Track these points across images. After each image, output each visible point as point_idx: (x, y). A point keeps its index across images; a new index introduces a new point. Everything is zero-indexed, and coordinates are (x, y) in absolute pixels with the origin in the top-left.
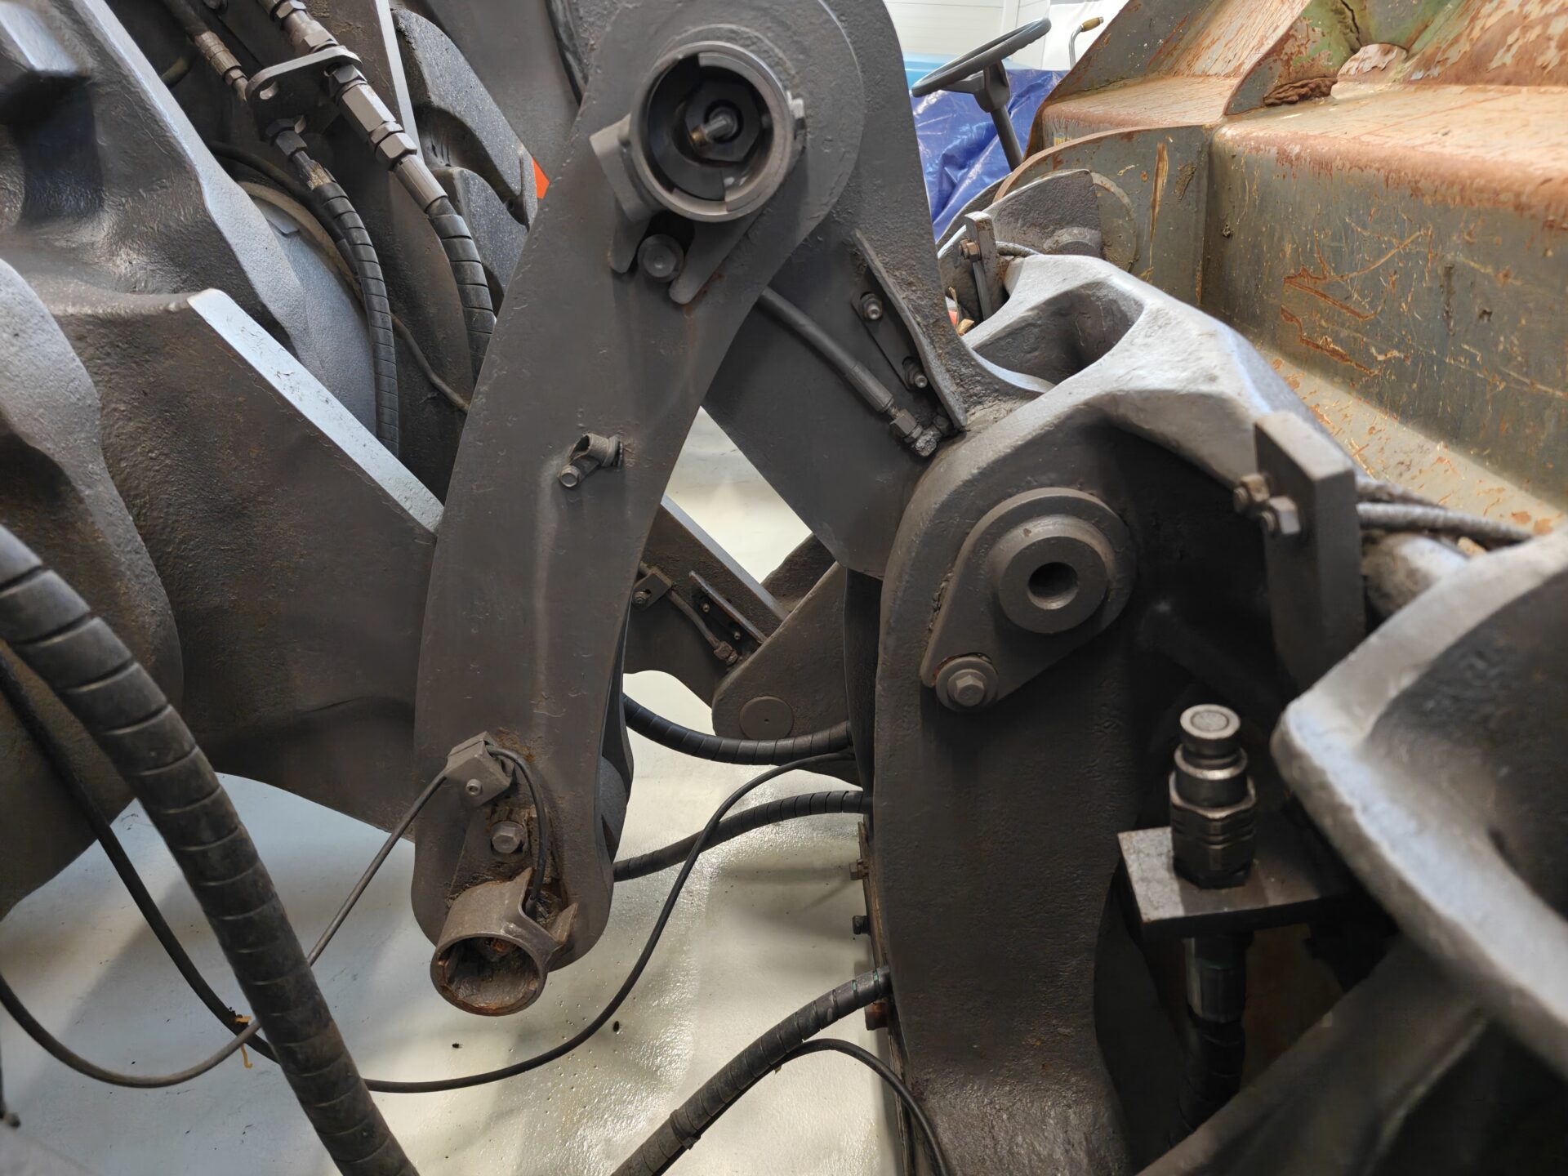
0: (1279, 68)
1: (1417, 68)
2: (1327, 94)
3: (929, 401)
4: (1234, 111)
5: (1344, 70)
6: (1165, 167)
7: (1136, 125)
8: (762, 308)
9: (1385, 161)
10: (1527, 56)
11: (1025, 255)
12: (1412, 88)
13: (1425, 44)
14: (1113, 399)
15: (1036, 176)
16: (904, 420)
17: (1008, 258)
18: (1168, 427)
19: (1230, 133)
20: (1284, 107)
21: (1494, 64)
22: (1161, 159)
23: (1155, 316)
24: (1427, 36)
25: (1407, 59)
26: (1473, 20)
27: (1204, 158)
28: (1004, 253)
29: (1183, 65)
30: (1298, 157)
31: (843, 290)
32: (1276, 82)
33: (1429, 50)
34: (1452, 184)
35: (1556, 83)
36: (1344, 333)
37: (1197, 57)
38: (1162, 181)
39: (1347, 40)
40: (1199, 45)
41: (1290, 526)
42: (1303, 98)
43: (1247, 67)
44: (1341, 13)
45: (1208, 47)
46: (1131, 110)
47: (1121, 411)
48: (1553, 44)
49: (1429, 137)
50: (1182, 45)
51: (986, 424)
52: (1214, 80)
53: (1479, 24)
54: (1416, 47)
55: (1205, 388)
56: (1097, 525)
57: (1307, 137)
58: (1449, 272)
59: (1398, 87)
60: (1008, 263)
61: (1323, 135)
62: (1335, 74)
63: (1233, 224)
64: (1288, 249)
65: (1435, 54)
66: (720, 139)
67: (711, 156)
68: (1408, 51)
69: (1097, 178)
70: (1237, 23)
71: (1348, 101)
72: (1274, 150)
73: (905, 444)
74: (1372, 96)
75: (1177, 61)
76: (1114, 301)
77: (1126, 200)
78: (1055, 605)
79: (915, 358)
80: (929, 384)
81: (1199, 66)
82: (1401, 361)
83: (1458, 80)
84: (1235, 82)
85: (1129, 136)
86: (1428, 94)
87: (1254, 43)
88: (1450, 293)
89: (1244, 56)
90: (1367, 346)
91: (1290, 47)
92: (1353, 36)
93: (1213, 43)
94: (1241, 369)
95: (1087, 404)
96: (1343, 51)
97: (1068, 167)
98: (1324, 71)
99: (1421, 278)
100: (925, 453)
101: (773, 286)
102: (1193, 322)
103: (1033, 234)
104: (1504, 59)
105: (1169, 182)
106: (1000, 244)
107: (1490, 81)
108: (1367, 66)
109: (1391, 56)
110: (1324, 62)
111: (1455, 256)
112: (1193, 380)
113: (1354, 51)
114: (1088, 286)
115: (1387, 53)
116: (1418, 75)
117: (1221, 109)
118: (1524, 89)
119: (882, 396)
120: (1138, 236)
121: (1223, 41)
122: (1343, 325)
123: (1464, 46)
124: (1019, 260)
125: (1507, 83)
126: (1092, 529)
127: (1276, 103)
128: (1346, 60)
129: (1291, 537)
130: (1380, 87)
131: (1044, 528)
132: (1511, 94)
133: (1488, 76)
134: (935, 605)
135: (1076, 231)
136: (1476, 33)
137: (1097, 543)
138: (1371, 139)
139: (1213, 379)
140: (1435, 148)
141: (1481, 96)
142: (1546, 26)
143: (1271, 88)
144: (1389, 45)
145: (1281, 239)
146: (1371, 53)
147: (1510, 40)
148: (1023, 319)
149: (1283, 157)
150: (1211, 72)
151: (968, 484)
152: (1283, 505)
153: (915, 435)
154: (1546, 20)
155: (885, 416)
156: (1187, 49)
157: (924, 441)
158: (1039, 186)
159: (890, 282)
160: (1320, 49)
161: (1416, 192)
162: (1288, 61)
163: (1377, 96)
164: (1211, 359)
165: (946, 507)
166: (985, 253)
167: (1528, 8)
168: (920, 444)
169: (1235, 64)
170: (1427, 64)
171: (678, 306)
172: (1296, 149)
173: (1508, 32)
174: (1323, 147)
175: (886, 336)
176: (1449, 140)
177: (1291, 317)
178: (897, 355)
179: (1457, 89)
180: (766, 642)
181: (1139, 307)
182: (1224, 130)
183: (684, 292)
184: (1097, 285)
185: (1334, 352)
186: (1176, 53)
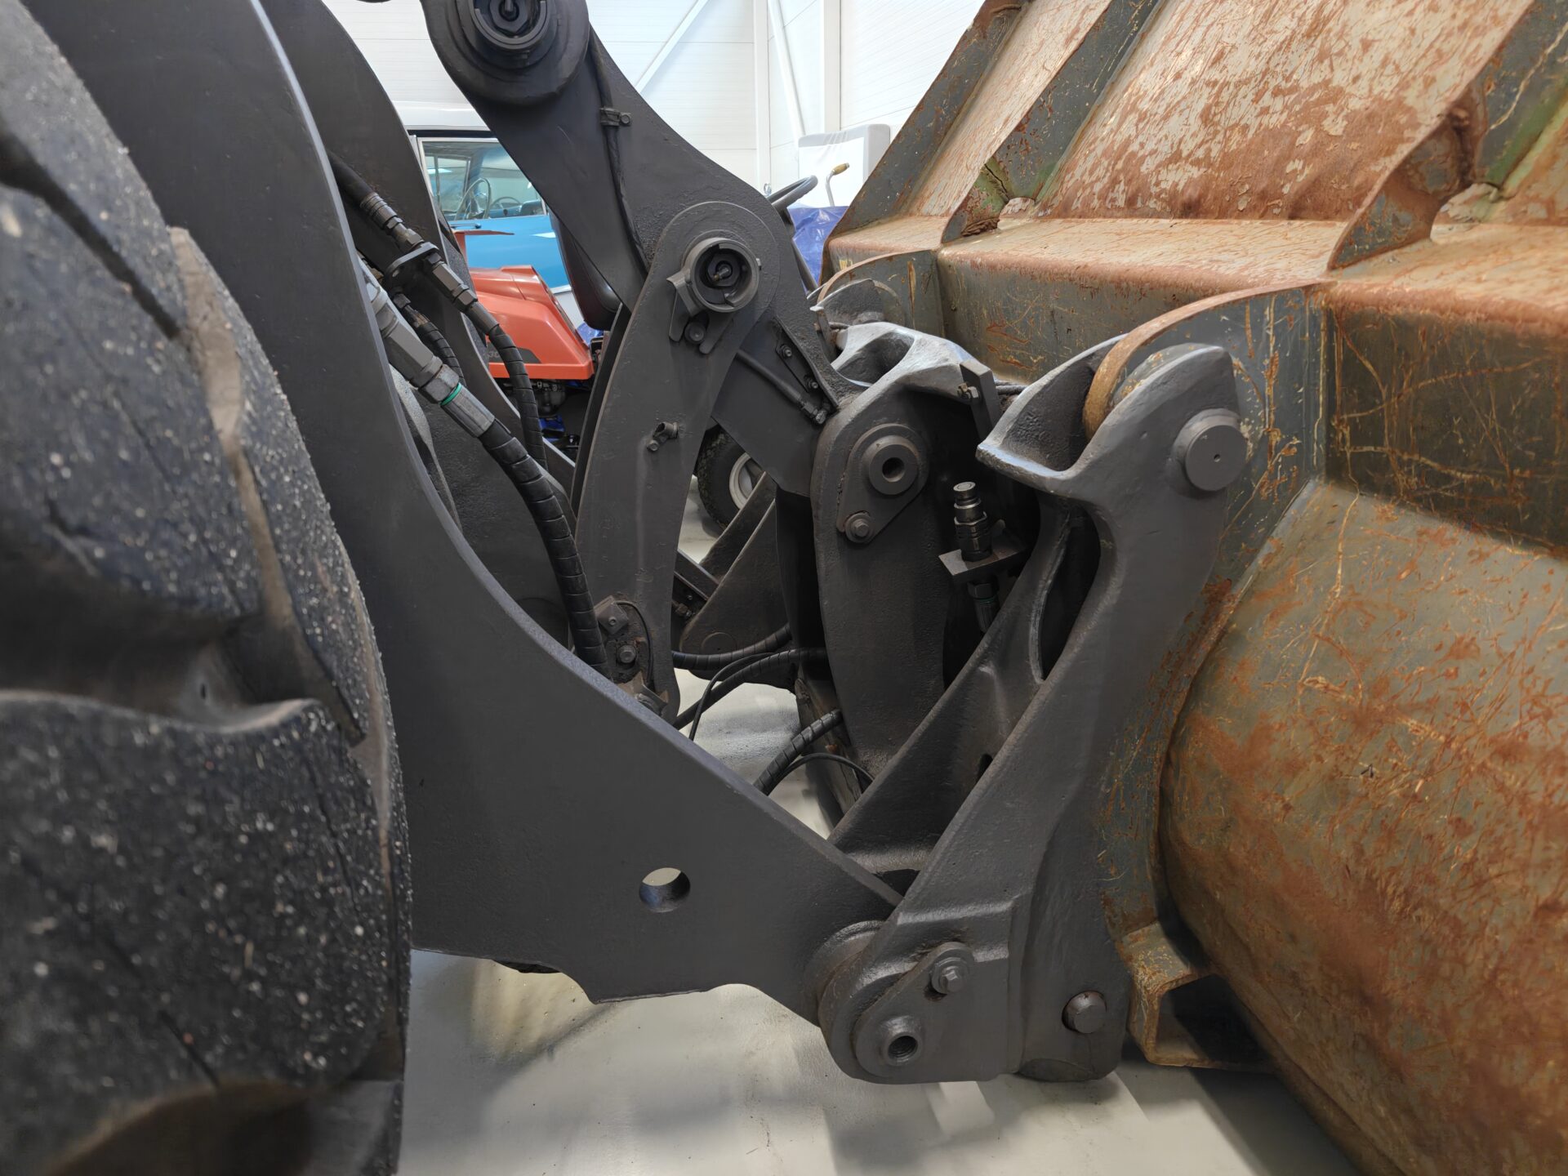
0: (967, 215)
1: (1040, 210)
2: (995, 227)
3: (820, 396)
4: (947, 240)
5: (1004, 211)
6: (913, 274)
7: (891, 252)
8: (738, 359)
9: (1019, 263)
10: (1086, 203)
11: (846, 328)
12: (1038, 221)
13: (1044, 195)
14: (907, 377)
15: (841, 284)
16: (809, 407)
17: (837, 330)
18: (932, 383)
19: (946, 253)
20: (973, 237)
21: (1073, 208)
22: (910, 270)
23: (920, 342)
24: (1043, 191)
25: (1036, 204)
26: (1062, 183)
27: (934, 268)
28: (834, 328)
29: (914, 209)
30: (981, 264)
31: (771, 343)
32: (967, 223)
33: (1045, 200)
34: (1046, 272)
35: (1099, 216)
36: (1018, 352)
37: (922, 203)
38: (913, 282)
39: (1002, 197)
40: (922, 196)
41: (975, 394)
42: (983, 231)
43: (953, 210)
44: (995, 182)
45: (928, 197)
46: (888, 241)
47: (911, 382)
48: (1096, 197)
49: (1038, 250)
50: (912, 195)
51: (847, 404)
52: (935, 218)
53: (1065, 185)
54: (1038, 199)
55: (945, 364)
56: (909, 439)
57: (983, 254)
58: (1052, 313)
59: (1032, 221)
60: (836, 334)
61: (991, 252)
62: (998, 216)
63: (957, 303)
64: (985, 312)
65: (1047, 203)
66: (725, 277)
67: (720, 284)
68: (1035, 200)
69: (877, 284)
70: (943, 182)
71: (1007, 230)
72: (969, 262)
73: (810, 419)
74: (1019, 227)
75: (910, 206)
76: (900, 340)
77: (895, 295)
78: (896, 479)
79: (811, 375)
80: (819, 387)
81: (925, 209)
82: (1042, 361)
83: (1059, 216)
84: (946, 219)
85: (890, 258)
86: (1045, 225)
87: (955, 195)
88: (1055, 323)
89: (951, 203)
90: (1028, 356)
91: (970, 204)
92: (1004, 195)
93: (931, 194)
94: (958, 355)
95: (896, 382)
96: (1000, 203)
97: (859, 278)
98: (991, 215)
99: (1043, 319)
100: (821, 422)
101: (741, 348)
102: (936, 342)
103: (846, 317)
104: (1077, 204)
105: (917, 283)
106: (831, 323)
107: (1073, 217)
108: (1016, 209)
109: (1028, 203)
110: (990, 210)
111: (1054, 306)
112: (939, 362)
113: (1006, 203)
114: (886, 335)
115: (1025, 201)
116: (1041, 214)
117: (940, 238)
118: (1087, 220)
119: (797, 396)
120: (905, 315)
121: (937, 194)
122: (1017, 348)
123: (1060, 198)
124: (843, 331)
125: (1080, 217)
126: (906, 440)
127: (968, 235)
128: (1003, 207)
129: (976, 399)
130: (1024, 221)
131: (884, 442)
132: (1081, 223)
133: (1072, 214)
134: (839, 490)
135: (870, 314)
136: (1064, 191)
137: (912, 448)
138: (1014, 253)
139: (947, 360)
140: (1039, 256)
141: (1066, 225)
142: (1092, 188)
143: (964, 226)
144: (1025, 198)
145: (981, 308)
146: (1016, 203)
147: (1079, 195)
148: (855, 356)
149: (974, 264)
150: (932, 214)
151: (848, 426)
152: (972, 389)
153: (815, 413)
154: (1092, 184)
155: (797, 406)
156: (915, 198)
157: (820, 416)
158: (843, 291)
159: (794, 338)
160: (987, 202)
161: (1033, 277)
162: (970, 212)
163: (1023, 226)
164: (945, 353)
165: (839, 439)
166: (823, 328)
167: (1084, 178)
168: (818, 418)
169: (945, 209)
170: (1044, 207)
171: (702, 355)
172: (979, 260)
173: (1077, 191)
174: (992, 259)
175: (795, 365)
176: (1047, 251)
177: (993, 349)
178: (800, 373)
179: (1059, 221)
180: (709, 600)
181: (912, 340)
182: (943, 252)
183: (705, 348)
184: (890, 334)
185: (1015, 363)
186: (909, 201)
